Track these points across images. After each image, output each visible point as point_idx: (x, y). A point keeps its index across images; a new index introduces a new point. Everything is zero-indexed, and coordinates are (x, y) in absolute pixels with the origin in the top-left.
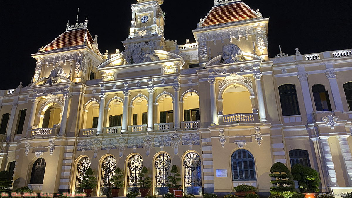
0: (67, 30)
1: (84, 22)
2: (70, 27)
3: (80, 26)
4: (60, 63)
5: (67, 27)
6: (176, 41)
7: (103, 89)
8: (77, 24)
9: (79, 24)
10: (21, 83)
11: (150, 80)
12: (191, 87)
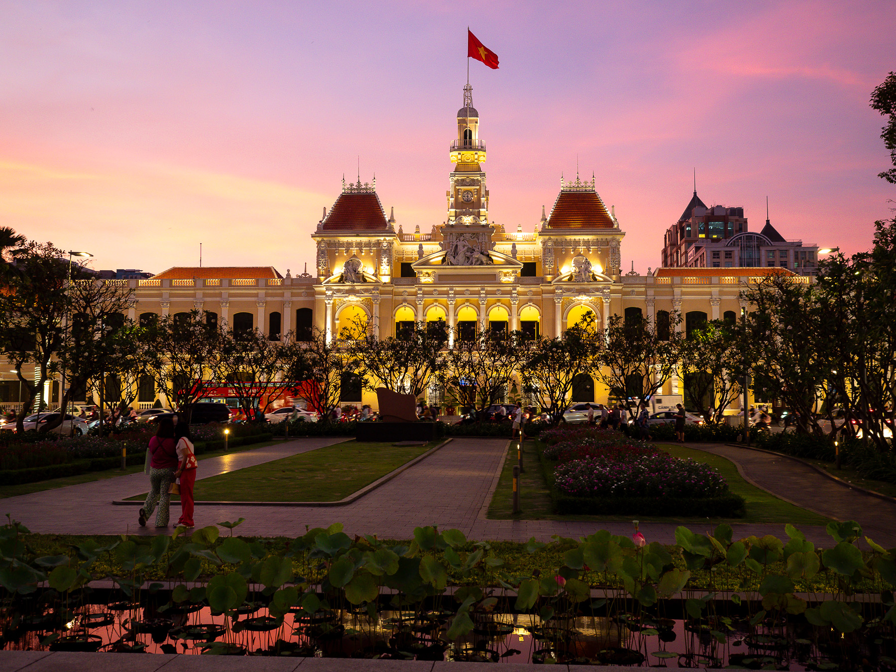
4: (354, 251)
7: (421, 294)
11: (483, 289)
12: (530, 300)
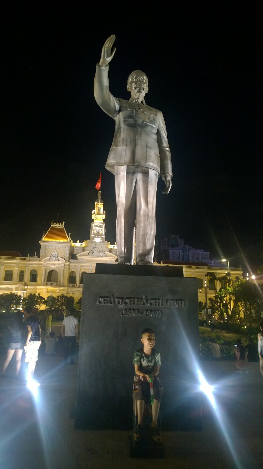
0: (52, 226)
1: (62, 223)
2: (54, 224)
3: (59, 225)
4: (55, 248)
5: (52, 224)
6: (110, 242)
7: (79, 266)
8: (58, 224)
9: (59, 224)
10: (29, 255)
